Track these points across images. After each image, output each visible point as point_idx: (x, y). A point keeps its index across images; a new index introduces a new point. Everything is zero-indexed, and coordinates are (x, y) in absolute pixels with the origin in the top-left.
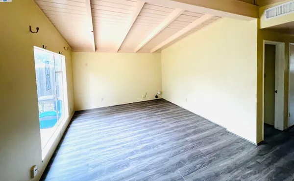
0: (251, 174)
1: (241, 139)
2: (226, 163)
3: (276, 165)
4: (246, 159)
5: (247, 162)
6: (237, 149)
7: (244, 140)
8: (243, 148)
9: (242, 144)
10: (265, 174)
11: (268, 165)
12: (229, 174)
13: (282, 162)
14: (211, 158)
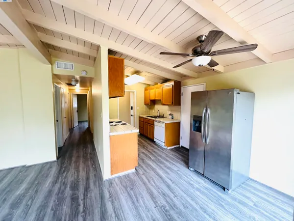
0: (67, 174)
1: (43, 164)
2: (48, 182)
3: (72, 162)
4: (58, 170)
5: (60, 171)
6: (48, 170)
7: (47, 163)
8: (51, 167)
9: (48, 166)
10: (72, 168)
11: (70, 165)
12: (57, 184)
13: (74, 159)
14: (34, 189)
